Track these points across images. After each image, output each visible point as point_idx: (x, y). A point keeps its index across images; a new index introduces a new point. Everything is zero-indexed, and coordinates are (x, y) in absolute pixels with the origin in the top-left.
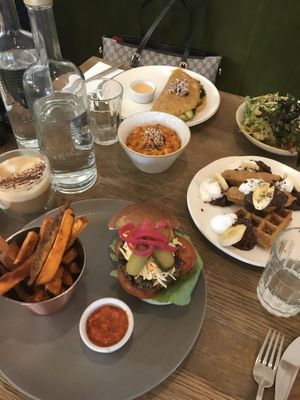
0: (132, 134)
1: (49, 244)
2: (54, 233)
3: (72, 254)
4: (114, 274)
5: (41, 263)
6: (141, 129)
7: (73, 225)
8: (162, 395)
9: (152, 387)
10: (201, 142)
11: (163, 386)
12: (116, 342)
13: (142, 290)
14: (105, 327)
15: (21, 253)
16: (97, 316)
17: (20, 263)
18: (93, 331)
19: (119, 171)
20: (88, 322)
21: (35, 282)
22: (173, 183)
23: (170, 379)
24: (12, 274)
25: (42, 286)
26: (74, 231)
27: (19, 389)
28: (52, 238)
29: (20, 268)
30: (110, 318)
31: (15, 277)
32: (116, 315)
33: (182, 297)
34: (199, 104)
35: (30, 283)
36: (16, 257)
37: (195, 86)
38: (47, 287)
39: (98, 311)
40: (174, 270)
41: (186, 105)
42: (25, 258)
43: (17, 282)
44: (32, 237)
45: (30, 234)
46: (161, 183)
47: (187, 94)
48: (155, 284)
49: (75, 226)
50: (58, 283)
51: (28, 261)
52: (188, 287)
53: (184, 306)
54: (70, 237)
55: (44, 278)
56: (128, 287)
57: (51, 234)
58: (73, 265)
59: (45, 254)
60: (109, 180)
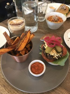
0: (49, 18)
1: (22, 40)
2: (24, 37)
3: (29, 45)
4: (41, 53)
5: (20, 45)
6: (52, 17)
7: (30, 36)
8: (52, 93)
9: (49, 90)
10: (68, 23)
11: (53, 90)
12: (39, 74)
13: (49, 59)
14: (37, 68)
15: (14, 42)
16: (34, 65)
17: (13, 45)
18: (33, 69)
19: (44, 28)
20: (31, 66)
21: (17, 50)
22: (59, 33)
23: (56, 89)
24: (11, 47)
25: (19, 52)
26: (30, 38)
27: (9, 82)
28: (24, 39)
29: (13, 46)
30: (38, 66)
31: (11, 48)
32: (40, 65)
33: (62, 63)
34: (68, 13)
35: (16, 50)
36: (13, 43)
37: (68, 8)
38: (20, 53)
39: (35, 63)
40: (61, 53)
41: (65, 12)
42: (15, 44)
43: (12, 49)
44: (18, 38)
45: (18, 37)
46: (56, 32)
47: (65, 10)
48: (54, 57)
49: (31, 36)
50: (24, 52)
51: (16, 44)
52: (64, 60)
53: (63, 66)
54: (29, 39)
55: (20, 49)
56: (45, 58)
57: (23, 38)
58: (29, 48)
59: (21, 43)
60: (40, 30)
